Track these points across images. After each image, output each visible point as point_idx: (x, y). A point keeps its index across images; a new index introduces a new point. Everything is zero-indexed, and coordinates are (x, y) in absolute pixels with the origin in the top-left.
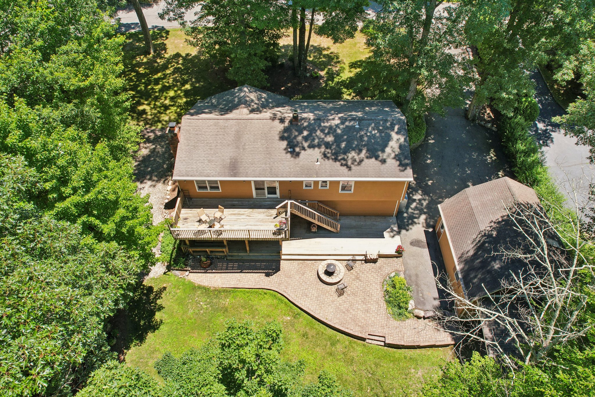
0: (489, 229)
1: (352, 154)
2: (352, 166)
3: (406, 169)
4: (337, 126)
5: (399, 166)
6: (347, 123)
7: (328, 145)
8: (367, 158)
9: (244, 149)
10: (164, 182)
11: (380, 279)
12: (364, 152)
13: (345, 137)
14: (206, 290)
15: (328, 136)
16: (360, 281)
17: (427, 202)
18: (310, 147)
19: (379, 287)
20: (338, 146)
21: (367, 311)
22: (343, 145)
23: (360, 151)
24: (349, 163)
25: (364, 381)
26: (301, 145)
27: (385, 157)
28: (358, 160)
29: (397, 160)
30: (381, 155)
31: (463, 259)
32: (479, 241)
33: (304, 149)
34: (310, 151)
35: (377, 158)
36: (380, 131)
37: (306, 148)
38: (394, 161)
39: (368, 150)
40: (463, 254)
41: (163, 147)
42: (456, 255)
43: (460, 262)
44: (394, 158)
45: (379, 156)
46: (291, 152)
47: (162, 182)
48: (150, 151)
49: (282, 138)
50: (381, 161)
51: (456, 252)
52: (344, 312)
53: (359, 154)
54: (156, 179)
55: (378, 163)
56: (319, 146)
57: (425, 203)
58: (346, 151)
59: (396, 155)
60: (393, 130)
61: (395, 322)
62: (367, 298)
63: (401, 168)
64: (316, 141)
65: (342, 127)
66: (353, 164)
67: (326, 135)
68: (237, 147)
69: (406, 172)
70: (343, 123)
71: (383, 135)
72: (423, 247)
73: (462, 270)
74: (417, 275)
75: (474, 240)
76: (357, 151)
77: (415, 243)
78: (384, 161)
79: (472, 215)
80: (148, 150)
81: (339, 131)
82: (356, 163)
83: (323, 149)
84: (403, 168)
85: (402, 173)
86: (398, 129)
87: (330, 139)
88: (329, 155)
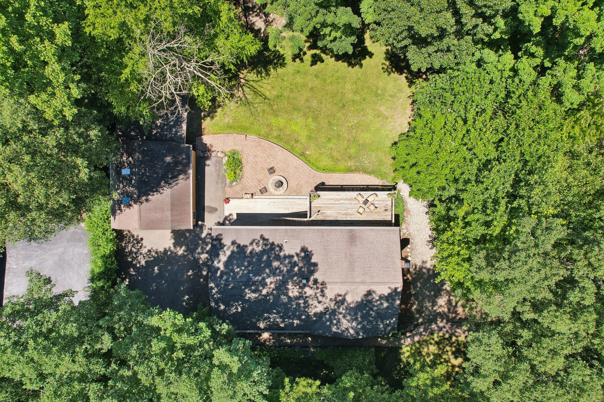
0: (165, 189)
1: (258, 249)
2: (259, 239)
3: (217, 236)
4: (269, 276)
5: (222, 239)
6: (260, 278)
7: (278, 258)
8: (246, 246)
9: (346, 253)
10: (416, 266)
11: (244, 180)
12: (248, 251)
13: (262, 265)
14: (366, 171)
15: (277, 266)
16: (258, 179)
17: (197, 251)
18: (292, 257)
19: (246, 174)
20: (269, 257)
21: (255, 156)
22: (265, 258)
23: (251, 253)
24: (261, 242)
25: (261, 115)
26: (300, 259)
27: (232, 247)
28: (254, 244)
29: (223, 244)
30: (235, 248)
31: (187, 176)
32: (174, 182)
33: (297, 255)
34: (293, 253)
35: (239, 246)
36: (233, 270)
37: (295, 255)
38: (225, 243)
39: (245, 253)
40: (186, 180)
41: (426, 308)
42: (190, 181)
43: (189, 174)
44: (225, 246)
45: (237, 247)
46: (308, 251)
47: (418, 267)
48: (437, 302)
49: (315, 265)
50: (236, 243)
51: (190, 183)
52: (271, 155)
53: (253, 249)
54: (424, 270)
55: (238, 242)
56: (285, 257)
57: (199, 250)
58: (263, 252)
59: (223, 248)
60: (222, 272)
61: (237, 149)
62: (254, 166)
63: (221, 237)
64: (287, 261)
65: (265, 275)
66: (259, 241)
67: (278, 268)
68: (351, 255)
69: (217, 234)
70: (264, 279)
71: (231, 268)
72: (208, 207)
73: (189, 169)
74: (217, 183)
75: (177, 184)
76: (254, 252)
77: (214, 210)
78: (233, 243)
79: (172, 205)
80: (439, 304)
81: (267, 271)
82: (256, 241)
83: (282, 254)
84: (218, 237)
85: (220, 233)
86: (217, 273)
87: (276, 264)
88: (277, 249)
